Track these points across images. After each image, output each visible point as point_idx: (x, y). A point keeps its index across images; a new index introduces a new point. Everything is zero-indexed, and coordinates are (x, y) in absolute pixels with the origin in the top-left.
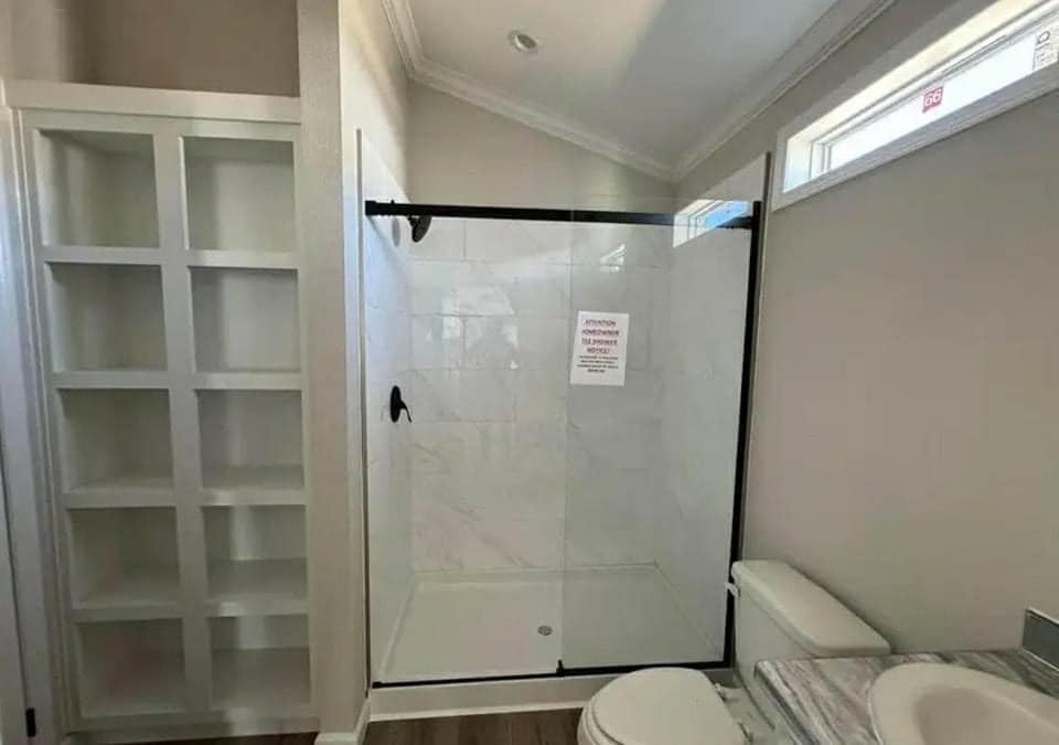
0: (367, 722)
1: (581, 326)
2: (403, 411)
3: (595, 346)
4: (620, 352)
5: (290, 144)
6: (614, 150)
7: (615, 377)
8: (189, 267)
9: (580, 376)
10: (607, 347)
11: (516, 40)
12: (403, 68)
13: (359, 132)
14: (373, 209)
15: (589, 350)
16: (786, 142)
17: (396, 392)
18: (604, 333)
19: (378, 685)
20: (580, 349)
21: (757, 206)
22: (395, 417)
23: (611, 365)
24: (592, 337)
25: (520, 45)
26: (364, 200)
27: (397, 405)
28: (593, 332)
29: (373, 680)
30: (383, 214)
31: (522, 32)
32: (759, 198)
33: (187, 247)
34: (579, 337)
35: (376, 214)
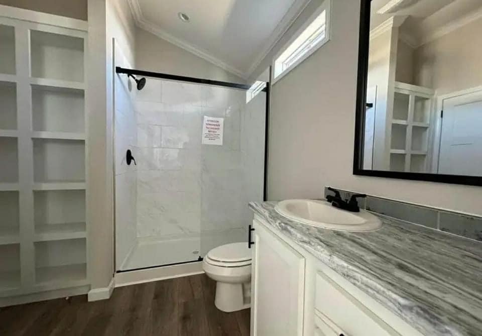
0: (113, 287)
1: (205, 122)
2: (132, 161)
3: (211, 130)
4: (220, 132)
5: (83, 39)
6: (223, 65)
7: (219, 142)
8: (31, 85)
9: (206, 141)
10: (216, 130)
11: (181, 16)
12: (133, 17)
13: (113, 39)
14: (119, 70)
15: (209, 131)
16: (275, 61)
17: (129, 153)
18: (214, 125)
19: (119, 272)
20: (205, 131)
21: (268, 84)
22: (129, 163)
23: (217, 136)
24: (210, 126)
25: (183, 18)
26: (115, 66)
27: (129, 158)
28: (210, 124)
29: (117, 270)
30: (124, 73)
31: (183, 13)
32: (269, 81)
33: (30, 76)
34: (204, 126)
35: (120, 72)
